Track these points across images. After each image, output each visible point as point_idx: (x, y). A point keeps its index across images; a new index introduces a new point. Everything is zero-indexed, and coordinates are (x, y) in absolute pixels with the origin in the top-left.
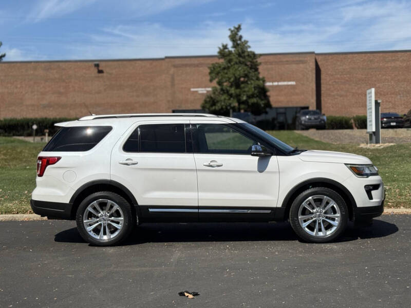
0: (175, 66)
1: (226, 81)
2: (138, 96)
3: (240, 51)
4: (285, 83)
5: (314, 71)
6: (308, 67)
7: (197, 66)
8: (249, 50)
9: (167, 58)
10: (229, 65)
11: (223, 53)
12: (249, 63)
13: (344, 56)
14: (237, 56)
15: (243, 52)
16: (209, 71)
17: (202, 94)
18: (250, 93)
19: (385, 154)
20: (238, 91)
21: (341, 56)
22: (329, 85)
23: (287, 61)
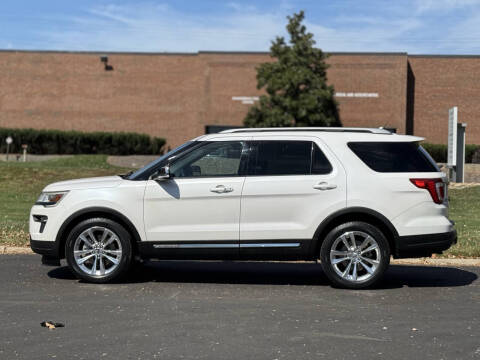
0: (212, 65)
1: (279, 89)
2: (159, 104)
3: (301, 48)
4: (365, 95)
5: (406, 80)
6: (397, 73)
7: (242, 65)
8: (314, 46)
9: (201, 53)
10: (285, 66)
11: (278, 50)
12: (312, 65)
13: (449, 60)
14: (296, 54)
15: (306, 49)
16: (256, 73)
17: (247, 105)
18: (311, 107)
19: (464, 198)
20: (294, 103)
21: (445, 60)
22: (427, 100)
23: (368, 64)
